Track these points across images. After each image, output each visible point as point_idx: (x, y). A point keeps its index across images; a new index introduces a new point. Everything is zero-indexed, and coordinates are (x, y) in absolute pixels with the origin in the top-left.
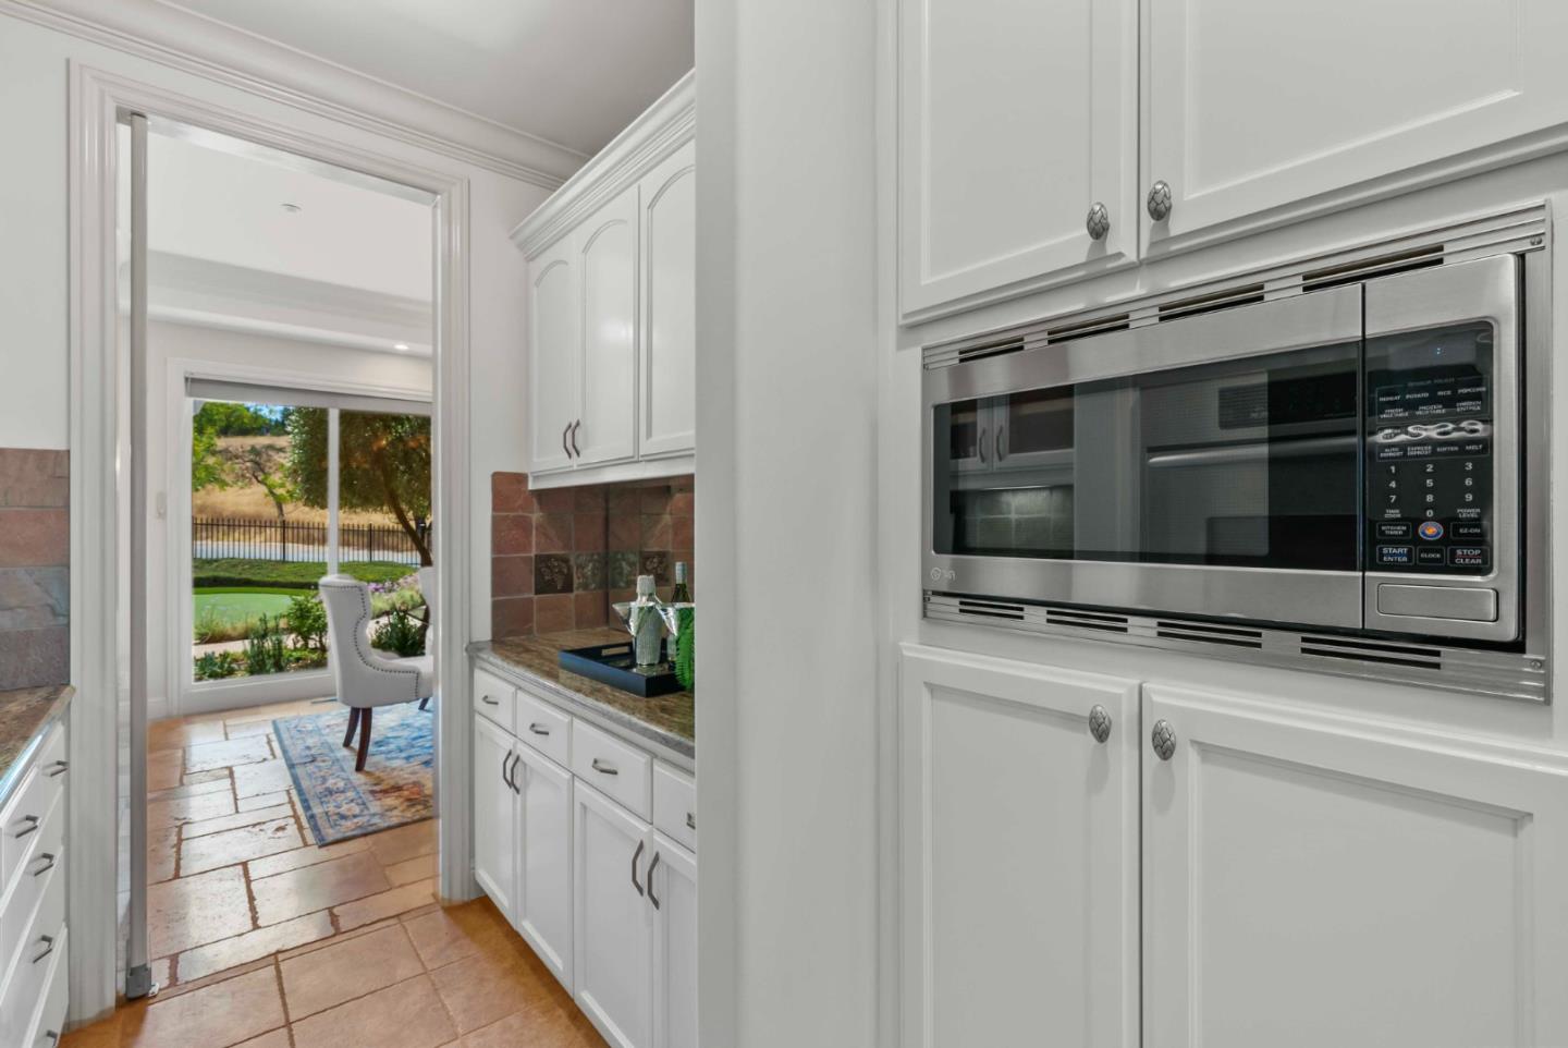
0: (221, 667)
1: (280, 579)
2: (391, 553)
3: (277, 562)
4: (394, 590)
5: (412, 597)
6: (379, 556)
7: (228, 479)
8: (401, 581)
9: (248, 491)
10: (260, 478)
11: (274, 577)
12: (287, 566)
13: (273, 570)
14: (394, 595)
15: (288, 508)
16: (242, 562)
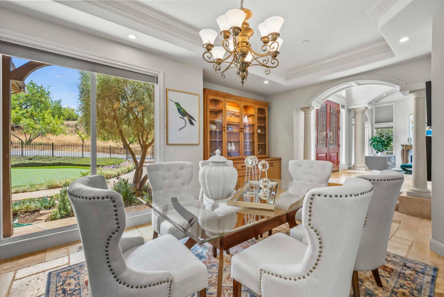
0: (49, 204)
1: (81, 163)
2: (117, 155)
3: (80, 158)
4: (119, 168)
5: (125, 170)
6: (113, 156)
7: (67, 132)
8: (121, 164)
9: (73, 136)
10: (77, 132)
11: (79, 163)
12: (84, 159)
13: (79, 160)
14: (119, 169)
15: (85, 141)
16: (69, 158)
